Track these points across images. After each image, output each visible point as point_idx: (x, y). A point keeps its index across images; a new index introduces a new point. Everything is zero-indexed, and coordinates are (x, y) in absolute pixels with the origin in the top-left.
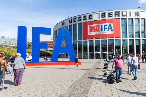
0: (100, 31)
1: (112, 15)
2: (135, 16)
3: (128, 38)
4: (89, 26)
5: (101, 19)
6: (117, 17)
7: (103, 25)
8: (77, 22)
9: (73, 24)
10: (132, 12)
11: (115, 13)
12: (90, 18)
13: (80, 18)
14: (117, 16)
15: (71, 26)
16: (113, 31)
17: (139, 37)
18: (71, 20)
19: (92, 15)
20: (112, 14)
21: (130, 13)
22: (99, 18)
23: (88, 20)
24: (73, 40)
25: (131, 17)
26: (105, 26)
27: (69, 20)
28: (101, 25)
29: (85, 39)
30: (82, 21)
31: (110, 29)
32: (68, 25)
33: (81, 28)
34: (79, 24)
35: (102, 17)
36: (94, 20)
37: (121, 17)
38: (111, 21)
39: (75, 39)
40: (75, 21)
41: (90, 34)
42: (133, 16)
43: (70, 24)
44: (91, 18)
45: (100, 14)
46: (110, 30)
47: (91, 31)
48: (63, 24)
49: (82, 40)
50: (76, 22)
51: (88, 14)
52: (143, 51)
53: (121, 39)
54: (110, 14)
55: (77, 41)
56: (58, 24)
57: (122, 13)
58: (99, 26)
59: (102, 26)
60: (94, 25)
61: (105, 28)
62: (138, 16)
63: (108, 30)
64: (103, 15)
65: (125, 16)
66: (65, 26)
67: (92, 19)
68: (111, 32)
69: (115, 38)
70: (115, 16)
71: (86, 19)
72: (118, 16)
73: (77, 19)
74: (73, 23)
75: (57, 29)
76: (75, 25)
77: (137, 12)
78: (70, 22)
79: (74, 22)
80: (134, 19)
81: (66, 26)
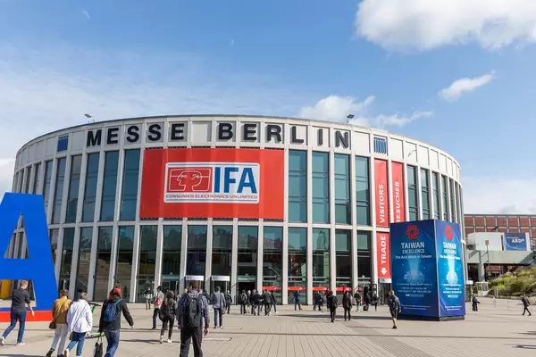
0: (210, 191)
1: (256, 135)
2: (337, 145)
3: (310, 225)
4: (168, 165)
5: (215, 143)
6: (273, 143)
7: (223, 166)
8: (122, 145)
9: (106, 152)
10: (325, 132)
11: (269, 127)
12: (177, 135)
13: (133, 130)
14: (273, 139)
15: (93, 158)
16: (258, 194)
17: (349, 222)
18: (99, 133)
19: (182, 125)
20: (256, 129)
21: (320, 132)
22: (209, 139)
23: (166, 142)
24: (101, 220)
25: (324, 148)
26: (228, 170)
27: (90, 134)
28: (213, 165)
29: (150, 219)
30: (144, 143)
31: (247, 185)
32: (85, 150)
33: (138, 169)
34: (132, 155)
35: (221, 138)
36: (189, 146)
37: (287, 144)
38: (252, 155)
39: (107, 215)
40: (113, 139)
41: (169, 198)
42: (329, 146)
43: (93, 149)
44: (181, 135)
45: (215, 126)
46: (247, 190)
47: (175, 186)
48: (63, 145)
49: (138, 224)
50: (116, 142)
51: (169, 119)
52: (360, 275)
53: (286, 225)
54: (248, 131)
55: (116, 222)
56: (39, 140)
57: (294, 130)
58: (205, 172)
59: (218, 170)
60: (189, 165)
61: (229, 181)
62: (346, 146)
63: (240, 190)
64: (225, 131)
65: (301, 141)
66: (67, 153)
67: (182, 138)
68: (250, 197)
69: (265, 220)
70: (269, 139)
71: (159, 135)
72: (279, 139)
73: (123, 134)
74: (103, 147)
75: (32, 163)
76: (111, 156)
77: (342, 133)
78: (93, 139)
79: (109, 142)
80: (332, 156)
81: (73, 157)
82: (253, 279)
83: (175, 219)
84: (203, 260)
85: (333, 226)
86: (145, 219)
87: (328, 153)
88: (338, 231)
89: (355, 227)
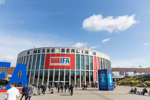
0: (60, 63)
1: (69, 51)
2: (86, 53)
3: (80, 70)
4: (51, 57)
5: (61, 53)
6: (73, 53)
7: (62, 58)
8: (41, 53)
9: (38, 55)
10: (83, 51)
11: (72, 50)
12: (53, 51)
13: (44, 50)
14: (73, 52)
15: (35, 56)
16: (70, 64)
17: (88, 69)
18: (36, 50)
19: (54, 49)
20: (69, 50)
21: (82, 51)
22: (60, 52)
23: (51, 53)
24: (36, 69)
25: (83, 54)
26: (63, 59)
27: (34, 51)
28: (60, 57)
29: (47, 69)
30: (46, 53)
31: (67, 62)
32: (33, 54)
33: (44, 58)
34: (43, 55)
35: (62, 52)
36: (55, 54)
37: (76, 53)
38: (68, 55)
39: (37, 68)
40: (39, 52)
41: (51, 64)
42: (84, 54)
43: (35, 54)
44: (54, 51)
45: (61, 49)
46: (67, 63)
47: (52, 62)
48: (28, 53)
49: (44, 70)
50: (40, 52)
51: (51, 48)
52: (91, 81)
53: (75, 70)
54: (68, 50)
55: (39, 70)
56: (23, 52)
57: (77, 50)
58: (59, 59)
59: (61, 58)
60: (55, 57)
61: (64, 61)
62: (88, 54)
63: (66, 63)
64: (63, 50)
65: (78, 53)
66: (29, 55)
67: (54, 52)
68: (68, 64)
69: (71, 69)
70: (72, 52)
71: (49, 51)
72: (74, 52)
73: (41, 51)
74: (37, 54)
75: (21, 57)
76: (39, 55)
77: (87, 51)
78: (35, 52)
79: (38, 52)
80: (85, 56)
81: (30, 56)
82: (68, 82)
83: (52, 69)
84: (58, 78)
85: (85, 70)
86: (46, 69)
87: (84, 55)
88: (86, 71)
89: (90, 71)
